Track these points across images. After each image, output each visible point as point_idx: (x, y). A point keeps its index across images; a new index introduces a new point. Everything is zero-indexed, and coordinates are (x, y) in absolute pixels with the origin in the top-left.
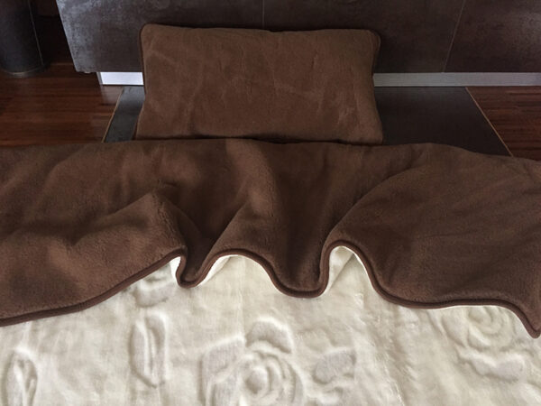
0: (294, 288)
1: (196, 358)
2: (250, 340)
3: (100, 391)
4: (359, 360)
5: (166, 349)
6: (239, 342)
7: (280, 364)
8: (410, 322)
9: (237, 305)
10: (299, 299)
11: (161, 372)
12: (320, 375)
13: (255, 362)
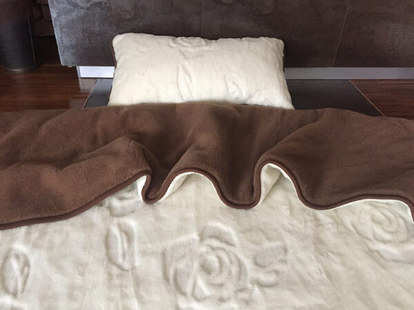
0: (235, 202)
1: (160, 250)
2: (202, 237)
3: (82, 274)
4: (290, 251)
5: (136, 245)
6: (193, 240)
7: (228, 254)
8: (328, 224)
9: (191, 214)
10: (240, 210)
11: (132, 262)
12: (260, 261)
13: (208, 253)
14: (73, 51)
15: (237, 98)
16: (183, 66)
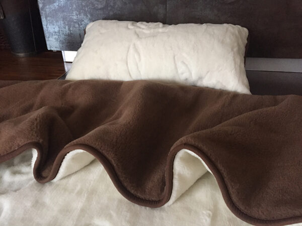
9: (78, 204)
14: (57, 37)
15: (186, 79)
16: (134, 45)
